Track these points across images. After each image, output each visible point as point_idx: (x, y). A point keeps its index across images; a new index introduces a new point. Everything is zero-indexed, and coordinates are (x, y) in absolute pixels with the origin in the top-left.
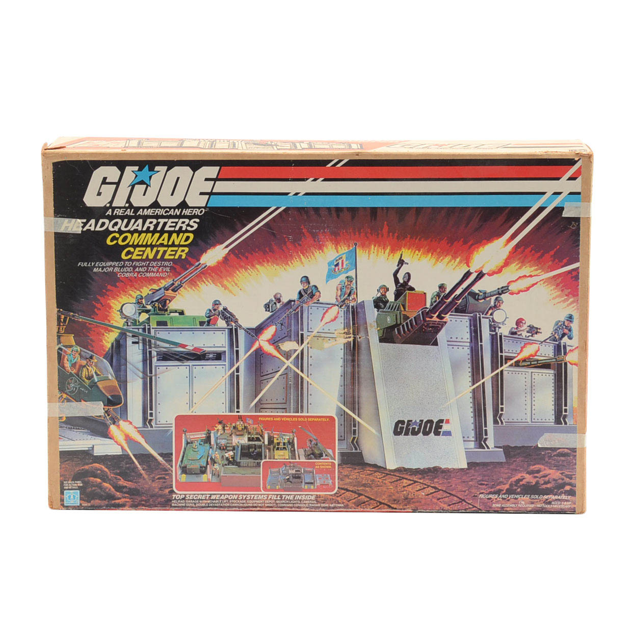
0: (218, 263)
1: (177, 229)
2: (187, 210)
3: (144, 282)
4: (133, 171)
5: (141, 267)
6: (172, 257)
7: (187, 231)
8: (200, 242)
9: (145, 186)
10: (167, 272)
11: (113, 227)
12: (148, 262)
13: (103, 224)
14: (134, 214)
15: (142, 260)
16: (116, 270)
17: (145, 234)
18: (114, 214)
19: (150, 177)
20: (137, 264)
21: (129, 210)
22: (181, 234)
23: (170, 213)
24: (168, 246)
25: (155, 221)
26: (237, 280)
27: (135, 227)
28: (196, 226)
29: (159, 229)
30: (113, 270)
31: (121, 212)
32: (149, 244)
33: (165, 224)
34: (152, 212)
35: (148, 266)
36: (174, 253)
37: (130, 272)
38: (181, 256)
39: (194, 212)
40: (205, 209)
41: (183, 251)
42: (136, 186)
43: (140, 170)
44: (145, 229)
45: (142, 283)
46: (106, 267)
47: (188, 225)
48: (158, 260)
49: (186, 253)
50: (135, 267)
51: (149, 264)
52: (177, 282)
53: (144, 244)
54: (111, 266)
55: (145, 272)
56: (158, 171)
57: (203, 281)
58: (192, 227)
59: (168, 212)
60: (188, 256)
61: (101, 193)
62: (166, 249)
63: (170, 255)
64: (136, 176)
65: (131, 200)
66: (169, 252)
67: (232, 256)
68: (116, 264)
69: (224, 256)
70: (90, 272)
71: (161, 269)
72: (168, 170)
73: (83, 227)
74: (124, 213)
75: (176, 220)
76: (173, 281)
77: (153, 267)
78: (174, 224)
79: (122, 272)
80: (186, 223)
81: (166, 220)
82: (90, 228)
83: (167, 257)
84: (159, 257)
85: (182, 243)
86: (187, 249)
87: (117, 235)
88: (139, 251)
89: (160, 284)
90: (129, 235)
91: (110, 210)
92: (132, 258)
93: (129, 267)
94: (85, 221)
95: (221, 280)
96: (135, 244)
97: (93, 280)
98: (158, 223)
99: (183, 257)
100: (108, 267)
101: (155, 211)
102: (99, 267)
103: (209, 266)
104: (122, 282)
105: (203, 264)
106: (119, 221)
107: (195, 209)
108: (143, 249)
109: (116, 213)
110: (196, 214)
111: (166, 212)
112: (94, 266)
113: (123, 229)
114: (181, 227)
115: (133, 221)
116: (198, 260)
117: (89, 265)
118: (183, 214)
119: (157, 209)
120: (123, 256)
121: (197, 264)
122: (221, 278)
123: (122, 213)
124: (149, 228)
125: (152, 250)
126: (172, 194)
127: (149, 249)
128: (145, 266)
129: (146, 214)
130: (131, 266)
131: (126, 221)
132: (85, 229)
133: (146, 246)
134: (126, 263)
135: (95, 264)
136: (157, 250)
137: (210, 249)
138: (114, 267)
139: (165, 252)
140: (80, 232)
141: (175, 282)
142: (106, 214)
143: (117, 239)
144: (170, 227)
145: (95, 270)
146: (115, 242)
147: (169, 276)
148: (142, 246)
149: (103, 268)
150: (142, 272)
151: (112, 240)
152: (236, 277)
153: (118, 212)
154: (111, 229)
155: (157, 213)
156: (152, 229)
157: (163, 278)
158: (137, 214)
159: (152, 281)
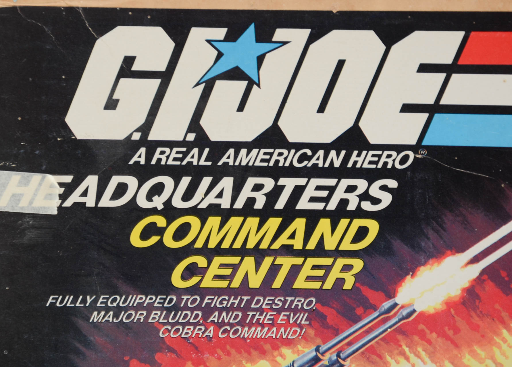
0: (450, 304)
1: (332, 205)
2: (364, 153)
3: (233, 352)
4: (209, 41)
5: (227, 310)
6: (316, 285)
7: (360, 213)
8: (397, 244)
9: (245, 83)
10: (301, 326)
11: (149, 198)
12: (245, 298)
13: (121, 189)
14: (209, 163)
15: (229, 291)
16: (156, 316)
17: (242, 219)
18: (153, 162)
19: (260, 59)
20: (216, 302)
21: (195, 151)
22: (344, 222)
23: (313, 161)
24: (305, 253)
25: (269, 183)
26: (503, 354)
27: (211, 199)
28: (387, 199)
29: (280, 204)
30: (147, 317)
31: (173, 155)
32: (250, 245)
33: (298, 191)
34: (261, 156)
35: (248, 307)
36: (320, 273)
37: (195, 325)
38: (340, 281)
39: (383, 159)
40: (416, 152)
41: (347, 268)
42: (219, 83)
43: (231, 37)
44: (239, 204)
45: (229, 354)
46: (126, 309)
47: (365, 196)
48: (276, 293)
49: (356, 276)
50: (208, 311)
51: (249, 302)
52: (327, 355)
53: (238, 245)
54: (139, 307)
55: (238, 324)
56: (284, 43)
57: (403, 354)
58: (376, 201)
59: (309, 158)
60: (363, 284)
61: (117, 101)
62: (298, 261)
63: (309, 278)
64: (220, 55)
65: (204, 122)
66: (306, 271)
67: (490, 287)
68: (157, 300)
69: (466, 285)
70: (81, 323)
71: (281, 317)
72: (312, 39)
73: (63, 197)
74: (181, 160)
75: (332, 182)
76: (317, 350)
77: (261, 310)
78: (324, 194)
79: (173, 325)
80: (360, 191)
81: (302, 181)
82: (82, 200)
83: (300, 283)
84: (277, 284)
85: (347, 245)
86: (358, 264)
87: (160, 221)
88: (222, 266)
89: (279, 359)
90: (194, 221)
91: (143, 151)
92: (202, 285)
93: (192, 310)
94: (68, 179)
95: (455, 352)
96: (212, 245)
97: (87, 344)
98: (278, 190)
99: (348, 285)
100: (133, 308)
101: (271, 154)
102: (107, 309)
103: (421, 314)
104: (171, 350)
105: (403, 307)
106: (168, 181)
107: (386, 153)
108: (235, 260)
109: (159, 160)
110: (389, 166)
111: (303, 158)
112: (93, 307)
113: (178, 203)
114: (344, 202)
115: (207, 181)
116: (391, 294)
117: (78, 305)
118: (350, 165)
119: (278, 151)
120: (176, 280)
121: (387, 305)
122: (456, 346)
123: (175, 159)
124: (251, 201)
125: (258, 265)
126: (321, 109)
127: (249, 262)
128: (238, 308)
129: (244, 163)
130: (199, 307)
131: (186, 181)
132: (68, 203)
133: (243, 252)
134: (185, 297)
135: (96, 301)
136: (273, 264)
137: (425, 264)
138: (150, 308)
139: (295, 270)
140: (55, 212)
141: (323, 354)
142: (131, 162)
143: (161, 231)
144: (313, 200)
145: (95, 317)
146: (154, 240)
147: (305, 338)
148: (231, 252)
149: (118, 311)
150: (229, 324)
151: (145, 235)
152: (500, 347)
153: (164, 157)
154: (142, 202)
155: (277, 162)
156: (259, 205)
157: (288, 343)
158: (220, 163)
159: (256, 349)
